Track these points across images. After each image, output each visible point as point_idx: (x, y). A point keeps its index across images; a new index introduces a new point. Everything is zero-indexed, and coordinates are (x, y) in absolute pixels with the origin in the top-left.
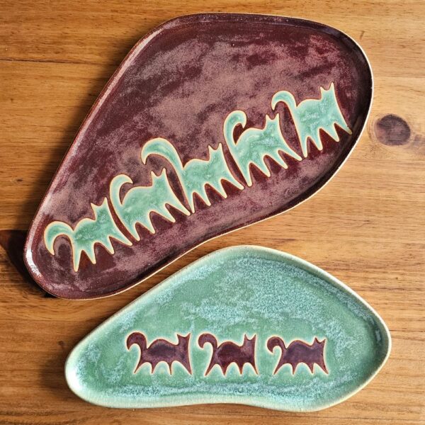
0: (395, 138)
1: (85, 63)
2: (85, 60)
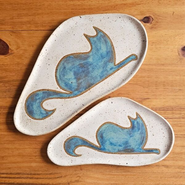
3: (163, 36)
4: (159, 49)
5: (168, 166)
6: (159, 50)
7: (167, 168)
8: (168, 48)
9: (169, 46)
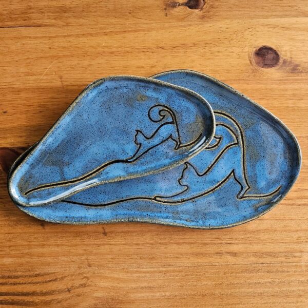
0: (269, 62)
1: (45, 26)
2: (44, 24)
3: (222, 31)
4: (217, 54)
5: (235, 253)
6: (217, 56)
7: (235, 256)
8: (232, 52)
9: (234, 48)
